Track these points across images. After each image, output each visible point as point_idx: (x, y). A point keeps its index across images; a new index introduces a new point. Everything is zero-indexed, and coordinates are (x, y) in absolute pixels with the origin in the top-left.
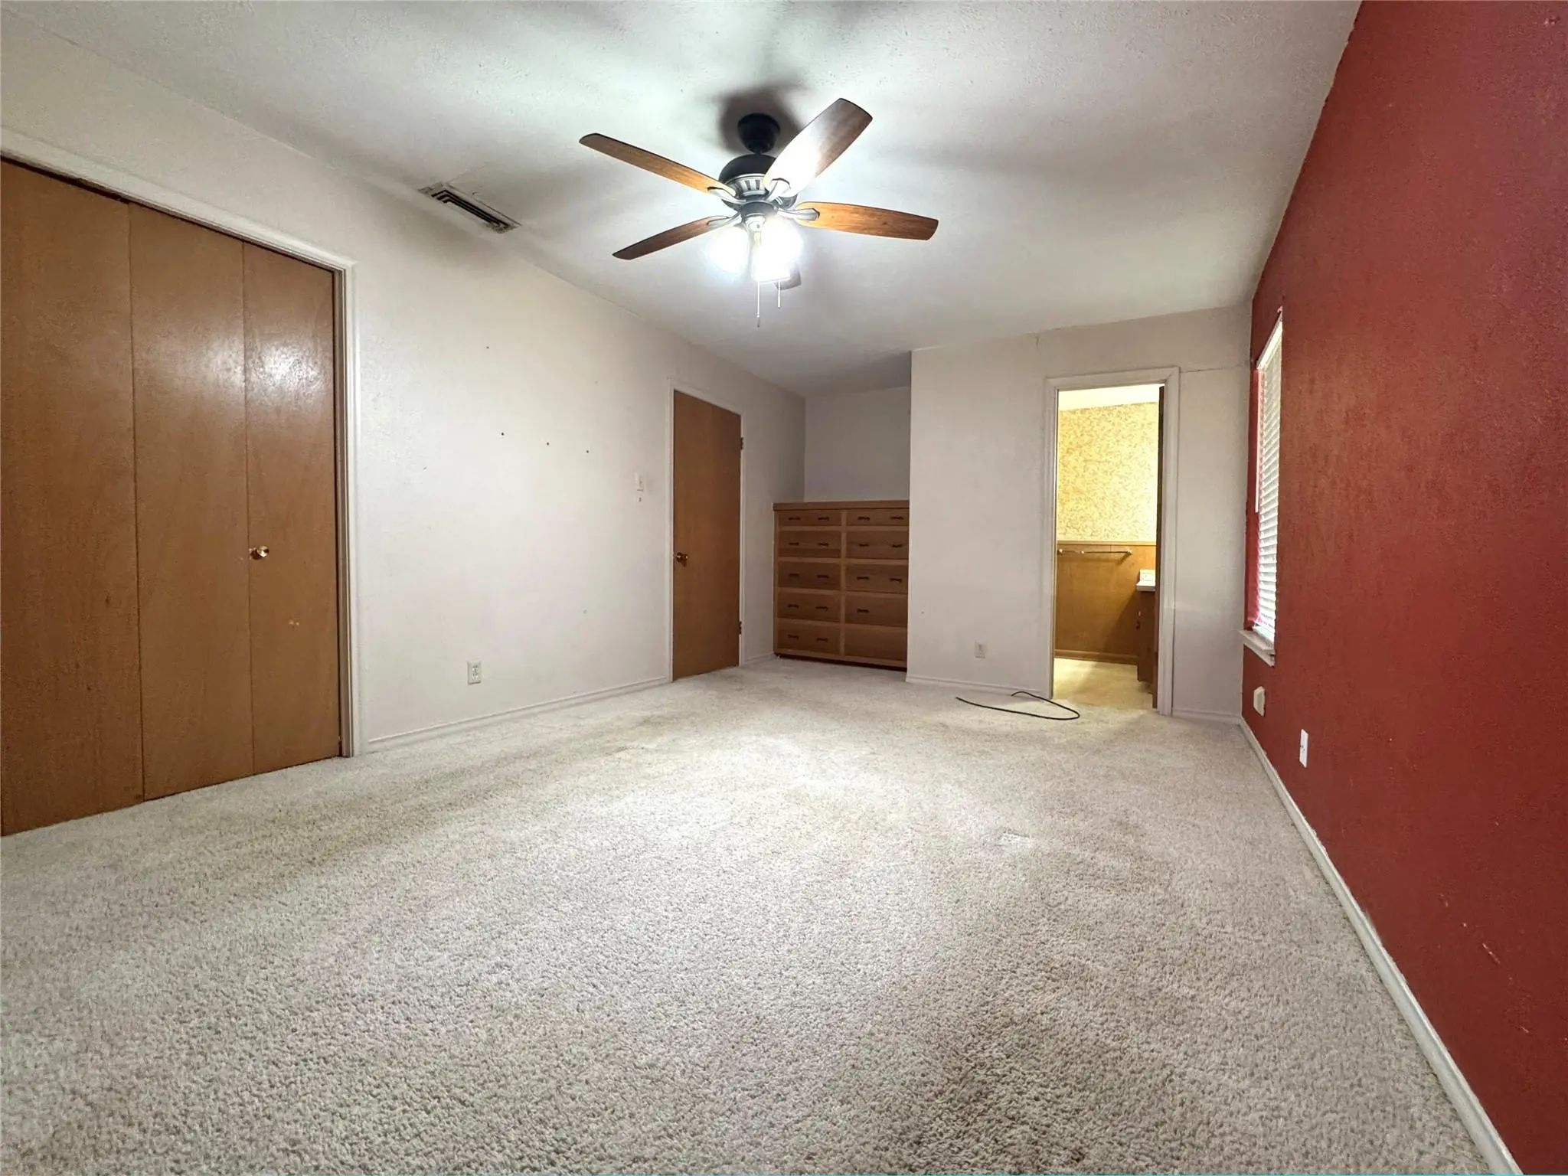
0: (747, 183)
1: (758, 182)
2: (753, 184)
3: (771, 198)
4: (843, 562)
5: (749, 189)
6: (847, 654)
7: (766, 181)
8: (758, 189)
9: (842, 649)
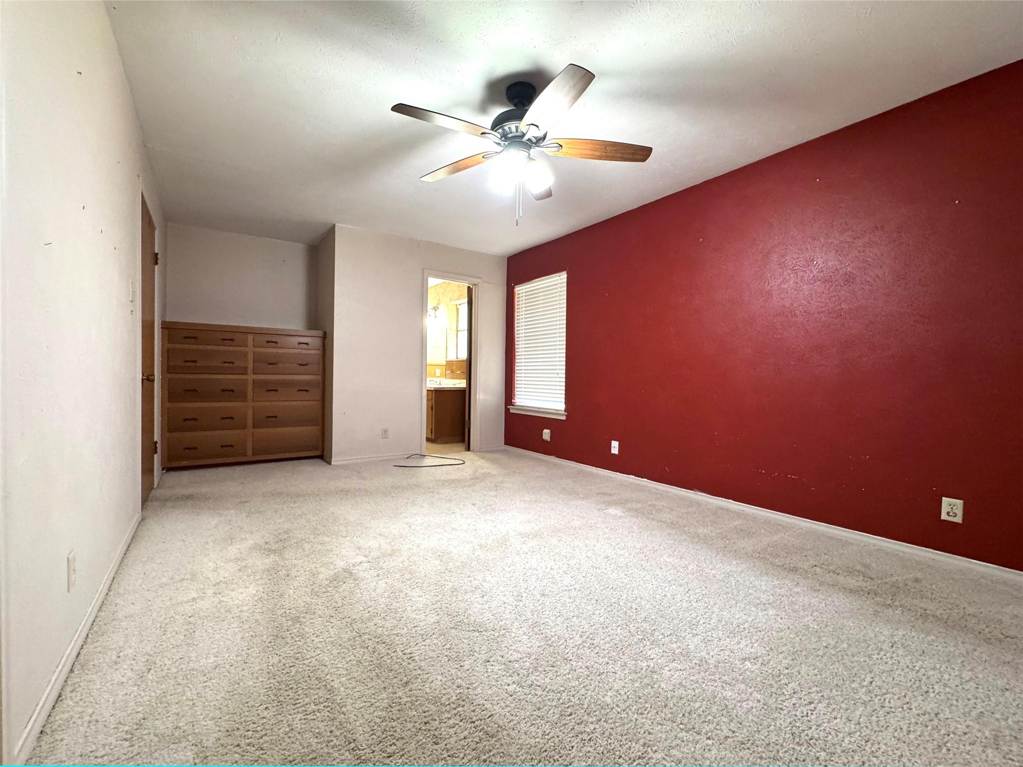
0: (510, 128)
1: (517, 128)
2: (514, 129)
3: (526, 138)
4: (251, 377)
5: (511, 133)
6: (254, 454)
7: (523, 125)
8: (517, 132)
9: (250, 451)
